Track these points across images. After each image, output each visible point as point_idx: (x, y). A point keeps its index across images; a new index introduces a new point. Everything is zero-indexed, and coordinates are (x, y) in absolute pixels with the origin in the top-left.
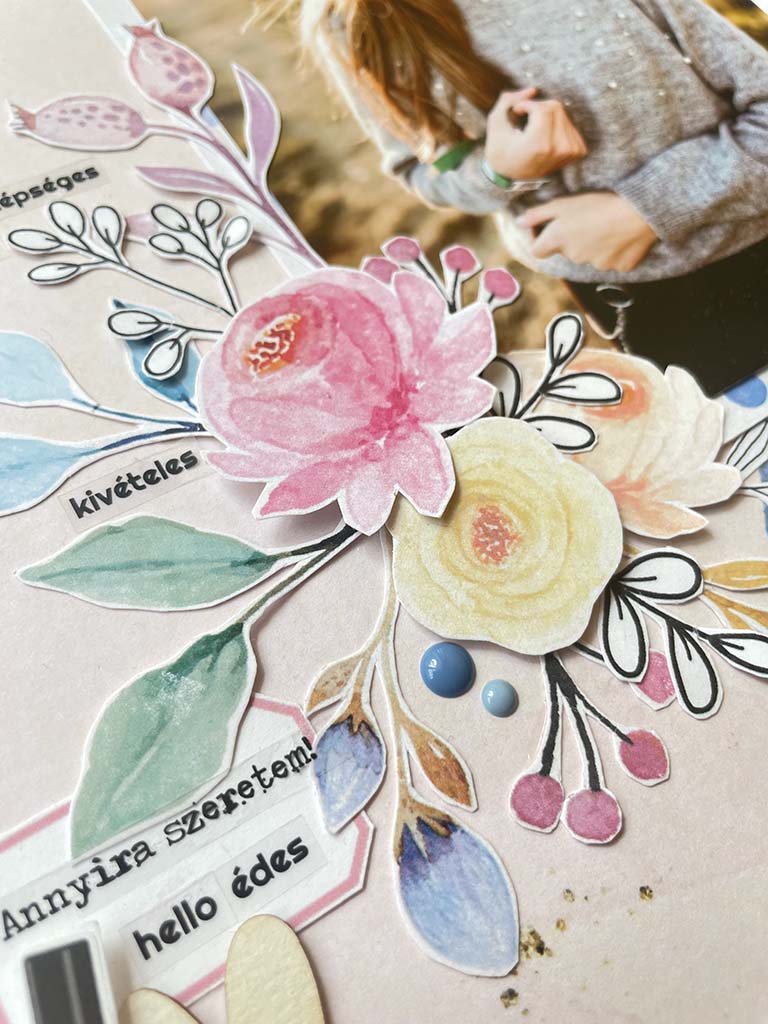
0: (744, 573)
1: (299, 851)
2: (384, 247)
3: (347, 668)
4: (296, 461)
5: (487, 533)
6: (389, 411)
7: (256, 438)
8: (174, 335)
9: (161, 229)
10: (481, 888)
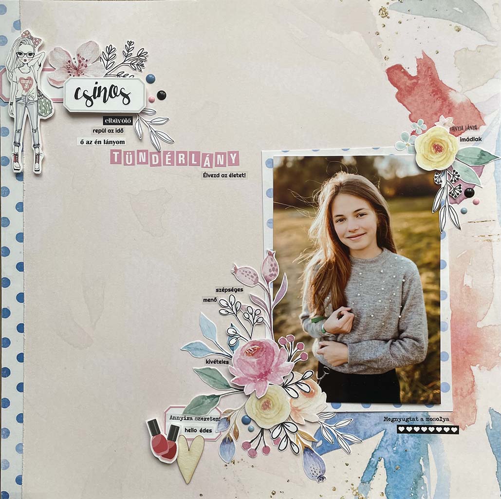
0: (305, 435)
1: (211, 431)
2: (287, 336)
3: (232, 411)
4: (243, 375)
5: (265, 404)
6: (263, 375)
7: (239, 367)
8: (237, 337)
9: (247, 312)
10: (231, 451)
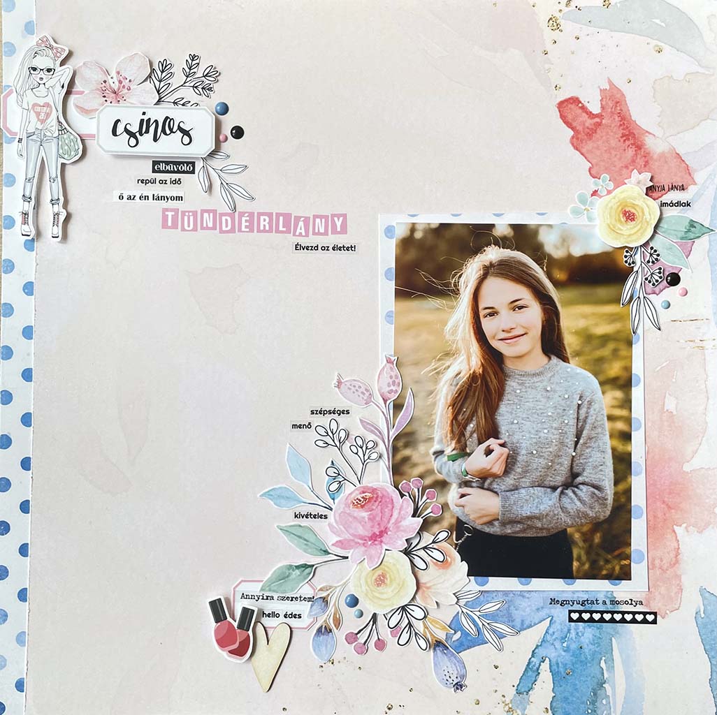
0: (437, 624)
1: (300, 616)
2: (412, 480)
3: (331, 587)
4: (347, 536)
5: (380, 579)
6: (377, 535)
8: (340, 480)
9: (355, 444)
10: (329, 646)
